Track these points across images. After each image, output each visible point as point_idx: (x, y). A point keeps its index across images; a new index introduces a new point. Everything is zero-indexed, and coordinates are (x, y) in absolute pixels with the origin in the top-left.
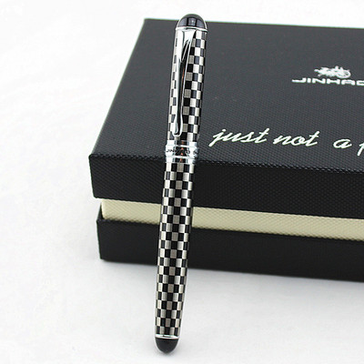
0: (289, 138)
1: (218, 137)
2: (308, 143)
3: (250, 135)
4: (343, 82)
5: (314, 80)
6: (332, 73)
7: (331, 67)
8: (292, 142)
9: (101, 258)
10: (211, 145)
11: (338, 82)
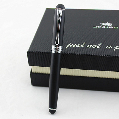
0: (92, 45)
1: (69, 45)
2: (98, 47)
3: (79, 45)
4: (110, 27)
5: (100, 27)
6: (106, 24)
7: (106, 22)
8: (93, 47)
9: (32, 85)
10: (66, 48)
11: (108, 27)
